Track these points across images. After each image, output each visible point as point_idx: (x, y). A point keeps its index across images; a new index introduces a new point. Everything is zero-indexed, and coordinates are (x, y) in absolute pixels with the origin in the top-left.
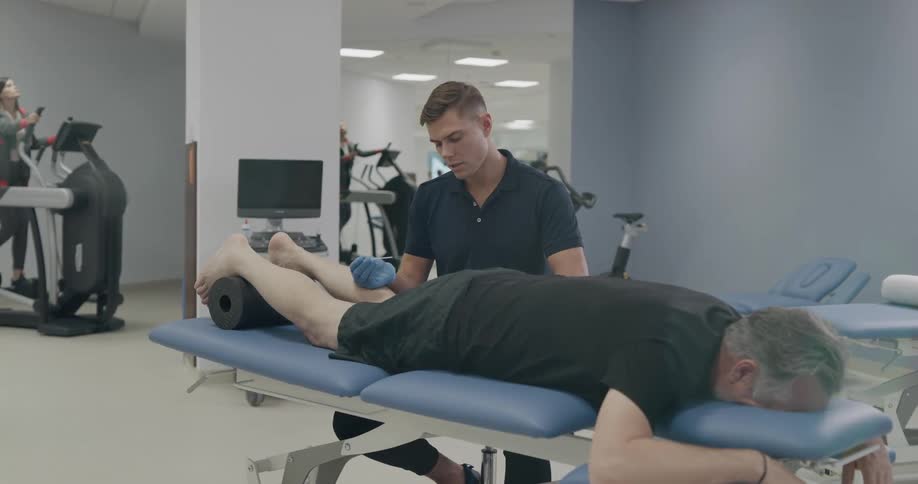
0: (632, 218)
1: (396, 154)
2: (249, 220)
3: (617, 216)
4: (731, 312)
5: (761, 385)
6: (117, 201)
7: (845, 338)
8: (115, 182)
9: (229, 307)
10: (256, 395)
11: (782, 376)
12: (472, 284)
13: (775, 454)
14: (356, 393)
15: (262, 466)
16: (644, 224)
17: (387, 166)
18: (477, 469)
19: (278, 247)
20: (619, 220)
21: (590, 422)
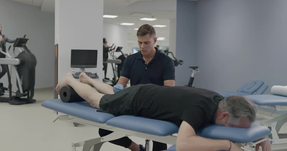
0: (195, 68)
1: (121, 48)
2: (74, 68)
3: (190, 67)
4: (221, 97)
5: (230, 120)
6: (34, 63)
7: (256, 105)
8: (33, 57)
9: (66, 95)
10: (76, 123)
11: (236, 117)
12: (141, 89)
13: (234, 141)
14: (105, 122)
15: (76, 145)
16: (198, 70)
17: (119, 52)
18: (144, 146)
19: (82, 77)
20: (191, 68)
21: (177, 132)
